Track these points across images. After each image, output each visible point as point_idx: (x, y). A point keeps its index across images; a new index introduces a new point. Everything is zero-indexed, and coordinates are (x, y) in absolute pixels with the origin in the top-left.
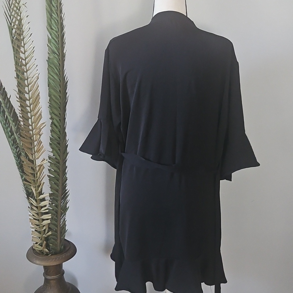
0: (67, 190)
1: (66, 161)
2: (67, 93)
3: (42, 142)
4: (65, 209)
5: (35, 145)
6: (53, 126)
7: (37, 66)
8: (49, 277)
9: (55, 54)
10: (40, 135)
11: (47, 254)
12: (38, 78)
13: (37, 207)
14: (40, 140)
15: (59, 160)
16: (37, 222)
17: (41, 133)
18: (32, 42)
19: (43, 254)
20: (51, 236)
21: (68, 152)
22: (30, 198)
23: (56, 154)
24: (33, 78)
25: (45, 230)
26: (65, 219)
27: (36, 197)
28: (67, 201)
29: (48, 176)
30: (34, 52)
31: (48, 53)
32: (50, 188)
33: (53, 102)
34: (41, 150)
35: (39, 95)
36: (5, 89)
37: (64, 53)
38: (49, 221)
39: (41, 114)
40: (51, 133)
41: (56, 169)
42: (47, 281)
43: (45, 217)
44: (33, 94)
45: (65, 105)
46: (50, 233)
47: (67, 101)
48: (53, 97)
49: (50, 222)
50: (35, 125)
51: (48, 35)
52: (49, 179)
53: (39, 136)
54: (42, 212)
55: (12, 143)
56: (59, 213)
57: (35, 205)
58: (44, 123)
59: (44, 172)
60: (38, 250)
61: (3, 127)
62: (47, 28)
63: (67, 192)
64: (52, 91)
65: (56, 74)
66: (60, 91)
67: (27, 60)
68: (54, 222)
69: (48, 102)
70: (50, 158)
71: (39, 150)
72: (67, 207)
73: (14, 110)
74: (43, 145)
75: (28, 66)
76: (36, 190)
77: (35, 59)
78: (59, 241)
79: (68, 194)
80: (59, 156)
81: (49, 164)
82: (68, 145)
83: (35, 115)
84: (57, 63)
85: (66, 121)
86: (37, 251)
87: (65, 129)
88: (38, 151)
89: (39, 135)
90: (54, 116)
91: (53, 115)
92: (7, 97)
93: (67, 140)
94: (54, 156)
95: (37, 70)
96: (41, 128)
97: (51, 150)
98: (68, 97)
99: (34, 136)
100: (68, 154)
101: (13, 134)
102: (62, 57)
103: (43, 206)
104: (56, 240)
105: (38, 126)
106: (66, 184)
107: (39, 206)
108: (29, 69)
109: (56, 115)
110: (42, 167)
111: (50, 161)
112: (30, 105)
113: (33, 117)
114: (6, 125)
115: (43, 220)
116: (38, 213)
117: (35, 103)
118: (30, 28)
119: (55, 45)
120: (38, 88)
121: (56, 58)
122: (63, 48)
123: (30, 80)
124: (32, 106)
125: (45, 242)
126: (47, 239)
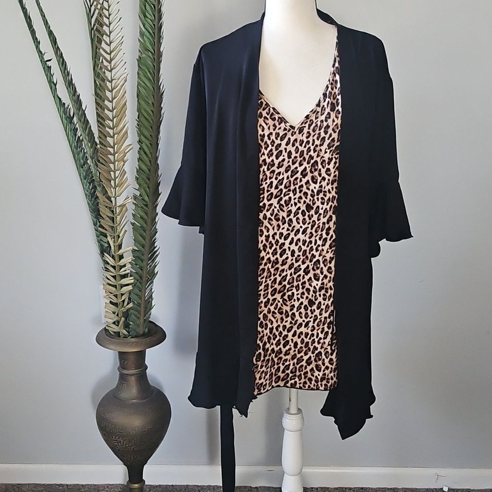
0: (156, 246)
1: (157, 206)
2: (162, 108)
3: (126, 173)
4: (153, 275)
5: (116, 176)
6: (142, 152)
7: (125, 63)
8: (125, 372)
9: (150, 53)
10: (125, 162)
11: (125, 337)
12: (126, 81)
13: (114, 267)
14: (124, 170)
15: (146, 202)
16: (114, 289)
17: (125, 159)
18: (122, 29)
19: (120, 337)
20: (131, 311)
21: (160, 192)
22: (105, 254)
23: (144, 193)
24: (119, 79)
25: (124, 301)
26: (152, 289)
27: (115, 252)
28: (156, 263)
29: (131, 223)
30: (122, 43)
31: (140, 51)
32: (134, 240)
33: (142, 119)
34: (125, 184)
35: (126, 104)
36: (80, 97)
37: (161, 51)
38: (130, 287)
39: (126, 132)
40: (138, 162)
41: (143, 214)
42: (123, 378)
43: (125, 281)
44: (117, 103)
45: (159, 124)
46: (131, 305)
47: (162, 119)
48: (143, 111)
49: (132, 288)
50: (118, 147)
51: (140, 26)
52: (133, 228)
53: (122, 163)
54: (121, 274)
55: (84, 174)
56: (144, 279)
57: (113, 265)
58: (130, 145)
59: (126, 216)
60: (112, 331)
61: (73, 152)
62: (139, 16)
63: (156, 250)
64: (143, 103)
65: (150, 80)
66: (153, 103)
67: (113, 54)
68: (137, 291)
69: (136, 120)
70: (135, 197)
71: (122, 183)
72: (156, 272)
73: (90, 127)
74: (127, 177)
75: (113, 63)
76: (114, 242)
77: (124, 54)
78: (142, 320)
79: (157, 253)
80: (148, 196)
81: (134, 207)
82: (160, 182)
83: (118, 133)
84: (151, 64)
85: (159, 148)
86: (112, 333)
87: (157, 158)
88: (120, 185)
89: (123, 161)
90: (143, 139)
91: (142, 136)
92: (82, 109)
93: (160, 175)
94: (140, 195)
95: (125, 69)
96: (126, 151)
97: (137, 187)
98: (163, 114)
99: (117, 163)
100: (160, 194)
101: (85, 163)
102: (158, 56)
103: (122, 265)
104: (139, 318)
105: (121, 150)
106: (155, 239)
107: (117, 265)
108: (115, 67)
109: (145, 137)
110: (124, 209)
111: (135, 202)
112: (113, 118)
113: (116, 136)
114: (77, 150)
115: (122, 286)
116: (116, 276)
117: (119, 117)
118: (119, 10)
119: (150, 39)
120: (126, 95)
121: (150, 57)
122: (160, 44)
123: (116, 83)
124: (115, 120)
125: (123, 319)
126: (126, 315)
